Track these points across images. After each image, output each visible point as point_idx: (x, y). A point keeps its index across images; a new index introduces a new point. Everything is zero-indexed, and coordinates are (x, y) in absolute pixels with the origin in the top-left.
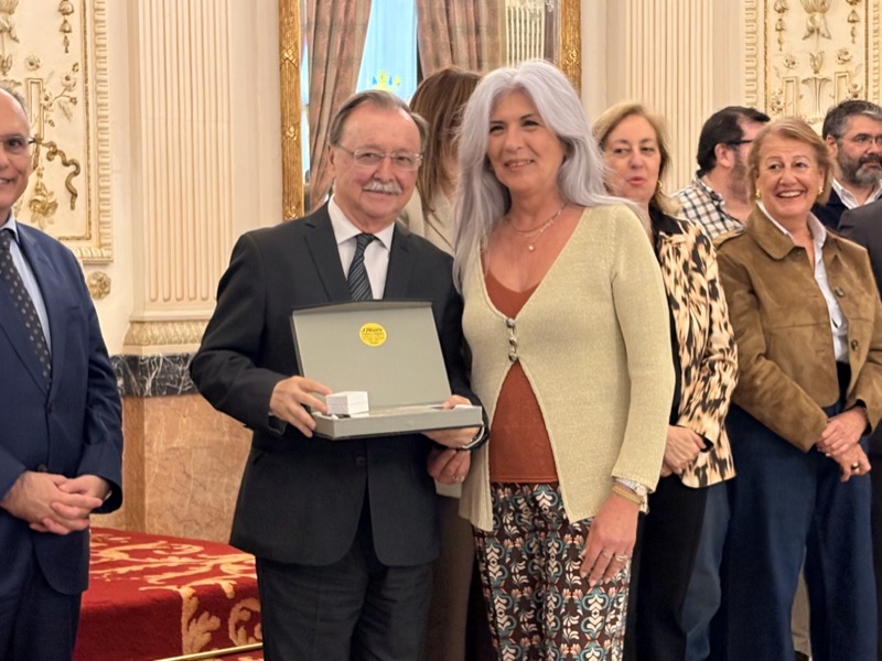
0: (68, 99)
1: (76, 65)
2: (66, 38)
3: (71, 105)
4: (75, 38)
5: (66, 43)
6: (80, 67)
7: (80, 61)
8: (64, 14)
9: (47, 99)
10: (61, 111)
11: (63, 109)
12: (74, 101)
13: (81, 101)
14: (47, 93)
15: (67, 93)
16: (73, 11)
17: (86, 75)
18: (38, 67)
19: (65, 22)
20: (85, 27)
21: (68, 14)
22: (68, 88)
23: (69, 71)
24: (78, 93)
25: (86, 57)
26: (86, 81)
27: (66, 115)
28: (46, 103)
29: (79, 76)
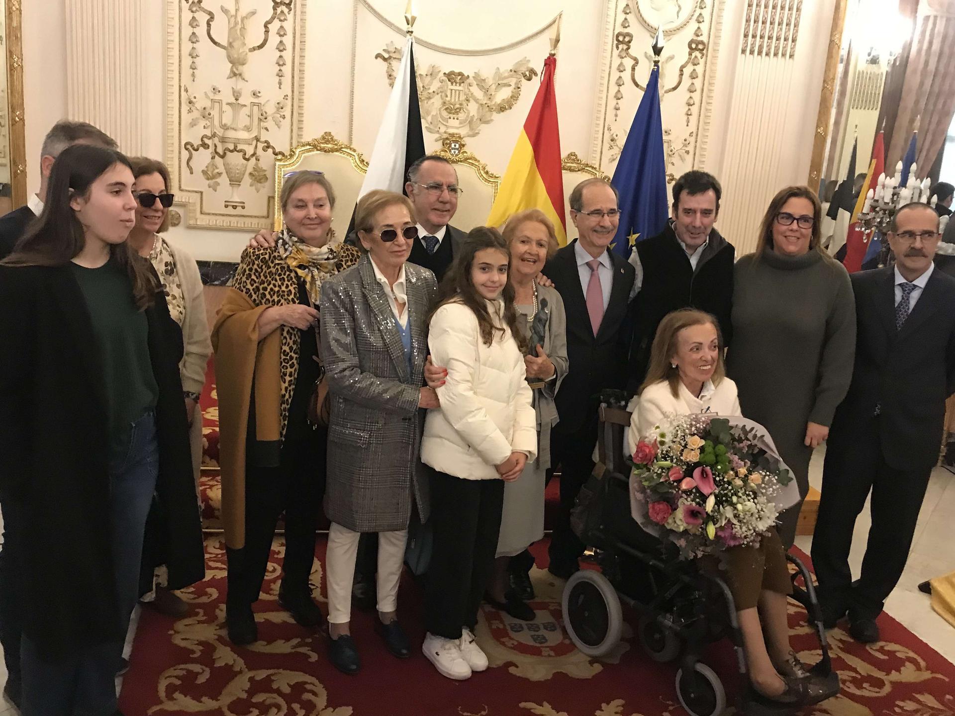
0: (684, 151)
1: (692, 132)
2: (688, 118)
3: (686, 154)
4: (693, 119)
5: (688, 122)
6: (694, 134)
7: (694, 130)
8: (689, 105)
9: (671, 151)
10: (679, 158)
11: (680, 156)
12: (687, 152)
13: (691, 153)
14: (672, 148)
15: (684, 148)
16: (694, 104)
17: (697, 138)
18: (669, 134)
19: (689, 109)
20: (700, 112)
21: (691, 105)
22: (685, 145)
23: (687, 136)
24: (691, 148)
25: (698, 129)
26: (696, 142)
27: (682, 159)
28: (671, 153)
29: (692, 140)
